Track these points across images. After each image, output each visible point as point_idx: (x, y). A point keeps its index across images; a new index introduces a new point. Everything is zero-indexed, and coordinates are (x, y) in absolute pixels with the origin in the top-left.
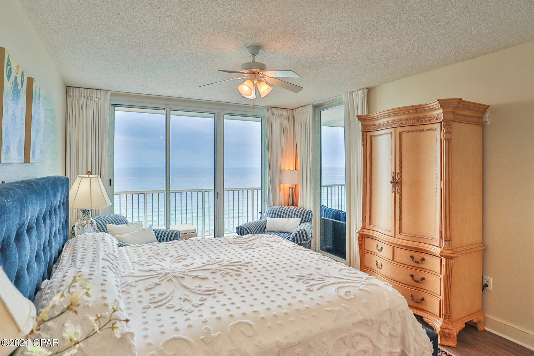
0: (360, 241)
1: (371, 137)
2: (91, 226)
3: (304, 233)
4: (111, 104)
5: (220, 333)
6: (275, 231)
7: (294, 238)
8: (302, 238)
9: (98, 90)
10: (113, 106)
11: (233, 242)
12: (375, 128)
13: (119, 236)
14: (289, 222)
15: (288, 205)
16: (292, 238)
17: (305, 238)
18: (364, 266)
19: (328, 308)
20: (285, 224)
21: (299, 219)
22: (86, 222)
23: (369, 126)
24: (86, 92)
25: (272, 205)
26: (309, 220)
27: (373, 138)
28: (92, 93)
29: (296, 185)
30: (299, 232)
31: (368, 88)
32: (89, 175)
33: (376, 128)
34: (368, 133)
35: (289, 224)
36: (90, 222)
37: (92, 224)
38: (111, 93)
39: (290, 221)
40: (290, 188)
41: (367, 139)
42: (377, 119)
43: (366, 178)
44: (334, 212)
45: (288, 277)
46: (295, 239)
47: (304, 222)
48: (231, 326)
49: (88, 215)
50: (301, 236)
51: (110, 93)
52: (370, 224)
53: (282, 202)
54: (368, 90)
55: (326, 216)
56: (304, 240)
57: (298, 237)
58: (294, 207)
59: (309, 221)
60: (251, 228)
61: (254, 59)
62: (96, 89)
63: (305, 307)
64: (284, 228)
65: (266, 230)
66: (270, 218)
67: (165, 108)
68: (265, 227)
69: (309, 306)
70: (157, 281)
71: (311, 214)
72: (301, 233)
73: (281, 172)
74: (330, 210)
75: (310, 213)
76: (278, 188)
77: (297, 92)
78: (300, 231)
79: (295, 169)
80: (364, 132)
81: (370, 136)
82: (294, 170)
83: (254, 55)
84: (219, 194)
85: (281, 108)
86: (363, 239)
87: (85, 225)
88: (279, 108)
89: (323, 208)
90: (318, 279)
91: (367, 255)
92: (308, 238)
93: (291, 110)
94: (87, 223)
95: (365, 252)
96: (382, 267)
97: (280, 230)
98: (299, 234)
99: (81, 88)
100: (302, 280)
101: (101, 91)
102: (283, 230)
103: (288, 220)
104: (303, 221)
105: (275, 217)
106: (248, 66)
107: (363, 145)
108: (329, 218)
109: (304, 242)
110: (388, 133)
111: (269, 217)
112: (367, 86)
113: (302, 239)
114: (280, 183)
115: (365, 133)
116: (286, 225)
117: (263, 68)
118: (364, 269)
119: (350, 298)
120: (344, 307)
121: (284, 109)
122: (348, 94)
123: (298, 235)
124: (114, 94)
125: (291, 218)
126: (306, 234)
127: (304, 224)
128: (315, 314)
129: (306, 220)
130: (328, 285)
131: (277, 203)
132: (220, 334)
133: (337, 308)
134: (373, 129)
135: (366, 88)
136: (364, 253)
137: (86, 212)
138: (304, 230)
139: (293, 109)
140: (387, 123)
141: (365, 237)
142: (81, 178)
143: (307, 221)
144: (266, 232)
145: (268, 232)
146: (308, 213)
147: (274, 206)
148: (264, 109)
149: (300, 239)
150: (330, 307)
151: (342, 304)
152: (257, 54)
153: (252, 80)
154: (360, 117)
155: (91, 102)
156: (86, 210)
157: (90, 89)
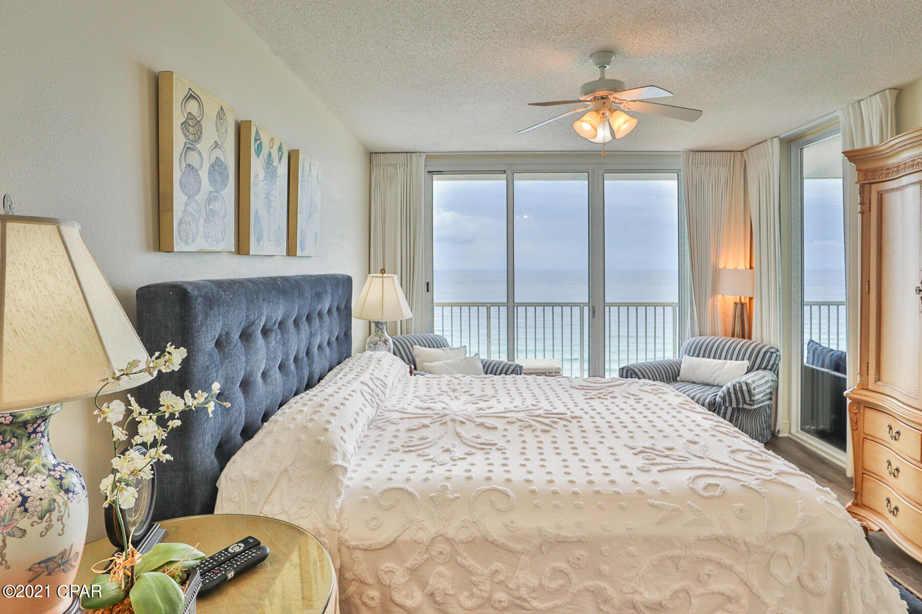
0: (853, 413)
1: (880, 196)
2: (384, 345)
3: (745, 388)
4: (428, 172)
5: (459, 495)
6: (696, 381)
7: (725, 395)
8: (740, 397)
9: (409, 154)
10: (430, 175)
11: (579, 386)
12: (888, 173)
13: (428, 364)
14: (725, 365)
15: (733, 336)
16: (720, 396)
17: (747, 399)
18: (863, 468)
19: (653, 501)
20: (717, 370)
21: (746, 363)
22: (378, 338)
23: (875, 170)
24: (393, 159)
25: (697, 332)
26: (769, 367)
27: (886, 197)
28: (401, 159)
29: (751, 299)
30: (734, 386)
31: (895, 89)
32: (383, 274)
33: (890, 175)
34: (873, 186)
35: (724, 370)
36: (383, 339)
37: (385, 342)
38: (426, 155)
39: (726, 367)
40: (736, 304)
41: (870, 200)
42: (891, 153)
43: (869, 282)
44: (833, 354)
45: (627, 446)
46: (727, 398)
47: (757, 370)
49: (381, 329)
50: (739, 394)
52: (878, 379)
53: (720, 329)
54: (896, 92)
55: (815, 362)
56: (745, 402)
57: (733, 396)
58: (741, 339)
59: (771, 370)
60: (646, 372)
61: (603, 73)
62: (406, 153)
63: (614, 491)
64: (714, 377)
65: (678, 379)
66: (688, 357)
67: (505, 171)
68: (677, 373)
69: (621, 491)
70: (428, 421)
71: (774, 355)
72: (738, 388)
73: (717, 273)
74: (825, 351)
75: (773, 352)
76: (710, 303)
78: (738, 385)
79: (748, 267)
80: (864, 184)
81: (878, 192)
82: (745, 268)
83: (603, 67)
84: (596, 309)
85: (715, 151)
86: (862, 411)
87: (377, 343)
88: (710, 151)
89: (812, 346)
90: (677, 458)
91: (869, 445)
92: (753, 398)
93: (739, 153)
95: (864, 438)
96: (899, 474)
97: (706, 381)
98: (735, 389)
100: (644, 454)
102: (711, 381)
103: (723, 363)
104: (756, 367)
105: (698, 356)
106: (589, 89)
107: (862, 213)
108: (823, 366)
109: (746, 406)
110: (914, 183)
111: (689, 355)
112: (891, 85)
113: (741, 401)
114: (714, 292)
115: (867, 187)
116: (717, 373)
117: (616, 87)
118: (863, 473)
119: (709, 495)
120: (690, 506)
121: (723, 151)
122: (850, 106)
123: (732, 391)
125: (731, 359)
126: (749, 392)
127: (761, 373)
128: (625, 504)
129: (763, 367)
130: (686, 469)
131: (708, 329)
132: (458, 497)
133: (671, 505)
134: (884, 176)
135: (890, 89)
136: (863, 441)
138: (746, 383)
139: (742, 151)
140: (913, 161)
141: (864, 406)
142: (372, 278)
143: (765, 369)
144: (677, 381)
145: (682, 381)
146: (769, 353)
147: (700, 336)
148: (680, 155)
149: (737, 399)
150: (660, 501)
151: (688, 502)
152: (608, 65)
153: (597, 111)
154: (851, 154)
155: (400, 172)
156: (378, 322)
157: (399, 153)
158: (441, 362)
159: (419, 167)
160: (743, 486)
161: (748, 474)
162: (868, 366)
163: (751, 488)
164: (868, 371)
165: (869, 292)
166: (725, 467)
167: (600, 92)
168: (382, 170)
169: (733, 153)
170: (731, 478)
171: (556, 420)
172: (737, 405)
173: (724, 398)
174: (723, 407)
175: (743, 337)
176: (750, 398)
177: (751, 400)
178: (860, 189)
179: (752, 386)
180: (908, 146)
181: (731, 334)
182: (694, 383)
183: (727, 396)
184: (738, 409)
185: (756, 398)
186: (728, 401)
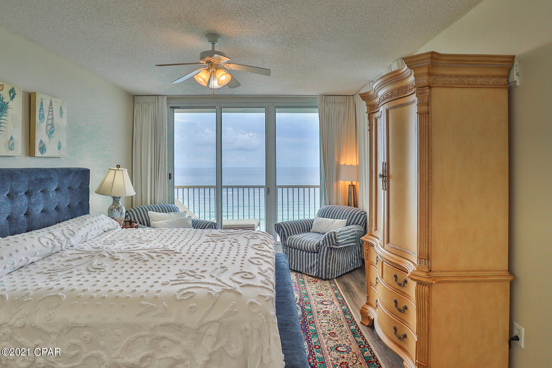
0: (366, 250)
1: (376, 120)
2: (117, 211)
3: (333, 236)
4: (170, 107)
8: (331, 241)
9: (156, 96)
10: (172, 109)
12: (376, 107)
13: (154, 222)
14: (333, 223)
16: (322, 240)
17: (334, 242)
18: (370, 282)
19: (143, 302)
20: (330, 225)
21: (345, 221)
22: (114, 206)
23: (372, 105)
24: (148, 99)
25: (328, 203)
26: (359, 223)
27: (378, 121)
28: (152, 99)
32: (118, 168)
33: (377, 109)
34: (374, 115)
35: (333, 225)
36: (117, 207)
37: (119, 209)
38: (167, 97)
39: (335, 223)
40: (350, 186)
41: (372, 123)
43: (372, 171)
46: (325, 242)
47: (352, 225)
49: (116, 201)
50: (330, 239)
51: (166, 97)
52: (376, 229)
53: (341, 201)
56: (333, 244)
57: (327, 240)
59: (360, 224)
60: (288, 226)
61: (213, 47)
62: (155, 96)
63: (127, 297)
65: (311, 231)
66: (318, 217)
67: (215, 107)
68: (310, 227)
69: (131, 297)
70: (83, 256)
71: (363, 216)
72: (330, 236)
73: (339, 166)
75: (362, 214)
78: (330, 234)
80: (370, 113)
81: (375, 118)
83: (213, 43)
84: (271, 190)
85: (337, 96)
86: (369, 248)
87: (113, 209)
88: (335, 96)
90: (198, 277)
91: (372, 268)
94: (115, 208)
95: (370, 264)
98: (328, 236)
99: (143, 96)
100: (182, 275)
101: (159, 96)
103: (333, 221)
104: (351, 223)
105: (323, 217)
106: (204, 56)
107: (369, 131)
109: (334, 246)
113: (331, 243)
114: (337, 179)
115: (371, 115)
116: (330, 227)
118: (370, 285)
121: (342, 95)
124: (170, 98)
125: (337, 219)
126: (335, 238)
128: (126, 304)
130: (192, 283)
131: (334, 201)
133: (152, 304)
136: (370, 266)
137: (115, 199)
139: (353, 96)
140: (381, 99)
141: (371, 245)
142: (115, 171)
143: (357, 224)
144: (309, 232)
145: (313, 232)
146: (360, 215)
147: (330, 205)
148: (317, 98)
149: (329, 242)
150: (147, 302)
151: (164, 303)
152: (216, 42)
153: (208, 70)
154: (362, 96)
155: (151, 107)
156: (114, 197)
157: (151, 96)
158: (164, 221)
159: (164, 105)
160: (209, 293)
161: (223, 286)
163: (211, 294)
168: (140, 106)
169: (348, 97)
170: (208, 289)
172: (330, 246)
173: (323, 242)
174: (323, 247)
175: (349, 205)
176: (336, 241)
177: (336, 243)
178: (368, 116)
179: (337, 235)
181: (347, 204)
182: (319, 233)
183: (324, 240)
184: (331, 248)
185: (340, 241)
186: (325, 243)
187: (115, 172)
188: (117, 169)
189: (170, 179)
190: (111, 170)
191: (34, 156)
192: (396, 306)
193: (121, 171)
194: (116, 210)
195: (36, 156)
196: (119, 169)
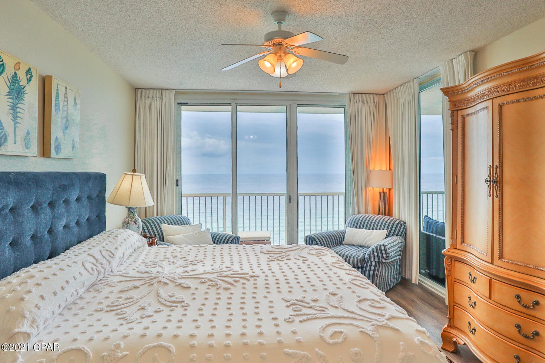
0: (448, 265)
1: (464, 118)
2: (135, 224)
3: (383, 249)
4: (178, 103)
5: (128, 353)
6: (354, 244)
7: (370, 254)
8: (380, 255)
9: (163, 90)
10: (179, 105)
11: (267, 251)
12: (468, 103)
13: (171, 237)
14: (372, 234)
15: (379, 214)
16: (368, 254)
17: (385, 255)
18: (454, 302)
19: (289, 350)
20: (367, 237)
21: (385, 232)
22: (130, 219)
23: (460, 101)
24: (153, 93)
25: (356, 212)
26: (400, 234)
27: (467, 119)
28: (158, 93)
29: (390, 190)
30: (376, 247)
31: (473, 51)
32: (134, 172)
33: (469, 104)
34: (459, 112)
35: (371, 237)
36: (133, 220)
37: (135, 222)
38: (176, 91)
39: (373, 234)
40: (380, 193)
41: (457, 121)
42: (470, 89)
43: (457, 176)
44: (438, 224)
45: (284, 299)
46: (372, 255)
47: (392, 236)
48: (146, 347)
49: (132, 212)
50: (379, 253)
51: (174, 92)
52: (463, 241)
53: (370, 209)
54: (474, 53)
55: (428, 230)
56: (383, 258)
57: (376, 254)
58: (384, 216)
59: (401, 235)
60: (322, 239)
61: (280, 27)
62: (161, 89)
63: (259, 343)
64: (365, 242)
65: (343, 243)
66: (350, 228)
67: (231, 104)
68: (343, 239)
69: (264, 342)
70: (137, 284)
71: (403, 226)
72: (378, 249)
73: (368, 173)
74: (434, 222)
75: (402, 224)
76: (364, 192)
77: (343, 63)
78: (378, 247)
79: (388, 169)
80: (454, 110)
81: (462, 116)
82: (386, 170)
83: (280, 23)
84: (292, 197)
85: (367, 94)
86: (453, 263)
87: (129, 222)
88: (364, 94)
89: (426, 219)
90: (318, 308)
91: (458, 286)
92: (388, 255)
93: (382, 95)
94: (131, 221)
95: (454, 281)
96: (476, 306)
97: (360, 244)
98: (377, 249)
99: (147, 89)
100: (294, 307)
101: (166, 90)
102: (363, 244)
103: (371, 232)
104: (391, 234)
105: (356, 228)
106: (269, 37)
107: (452, 130)
108: (432, 232)
109: (383, 261)
110: (484, 108)
111: (350, 227)
112: (471, 49)
113: (380, 257)
114: (367, 185)
115: (455, 112)
118: (454, 305)
119: (333, 342)
120: (317, 353)
121: (372, 94)
122: (447, 62)
123: (375, 251)
124: (178, 93)
125: (376, 229)
126: (385, 251)
127: (395, 238)
128: (265, 354)
129: (396, 233)
130: (322, 318)
131: (363, 210)
132: (126, 355)
133: (302, 353)
134: (465, 105)
135: (470, 51)
136: (454, 283)
137: (131, 210)
138: (384, 245)
139: (384, 94)
140: (483, 93)
141: (455, 260)
143: (397, 235)
144: (343, 245)
145: (346, 245)
146: (400, 225)
147: (358, 214)
148: (345, 96)
149: (378, 255)
150: (293, 350)
151: (316, 349)
152: (284, 21)
153: (275, 54)
154: (445, 90)
155: (157, 103)
156: (130, 208)
157: (156, 89)
158: (181, 235)
159: (171, 100)
160: (361, 332)
161: (367, 321)
162: (456, 233)
163: (366, 333)
164: (456, 236)
165: (457, 183)
166: (351, 315)
167: (277, 40)
168: (144, 101)
169: (378, 95)
170: (354, 325)
171: (238, 279)
172: (378, 260)
173: (370, 255)
174: (370, 261)
175: (385, 215)
176: (386, 255)
177: (387, 256)
178: (451, 114)
179: (387, 247)
180: (480, 83)
181: (377, 213)
182: (353, 245)
183: (372, 254)
184: (379, 263)
185: (390, 255)
186: (372, 257)
187: (132, 178)
188: (133, 174)
189: (177, 186)
190: (126, 175)
191: (50, 157)
192: (519, 332)
193: (139, 177)
194: (132, 223)
195: (51, 157)
196: (135, 174)
